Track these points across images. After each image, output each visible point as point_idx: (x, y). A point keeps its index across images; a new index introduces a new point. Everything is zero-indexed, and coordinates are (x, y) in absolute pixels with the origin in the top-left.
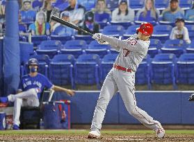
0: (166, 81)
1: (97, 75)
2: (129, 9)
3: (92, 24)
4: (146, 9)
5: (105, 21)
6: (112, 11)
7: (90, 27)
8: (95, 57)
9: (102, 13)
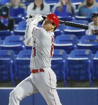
0: (82, 77)
1: (11, 72)
2: (45, 4)
3: (7, 20)
4: (62, 3)
5: (20, 16)
6: (27, 6)
7: (5, 22)
8: (9, 52)
9: (16, 7)
